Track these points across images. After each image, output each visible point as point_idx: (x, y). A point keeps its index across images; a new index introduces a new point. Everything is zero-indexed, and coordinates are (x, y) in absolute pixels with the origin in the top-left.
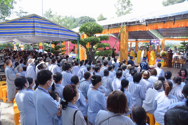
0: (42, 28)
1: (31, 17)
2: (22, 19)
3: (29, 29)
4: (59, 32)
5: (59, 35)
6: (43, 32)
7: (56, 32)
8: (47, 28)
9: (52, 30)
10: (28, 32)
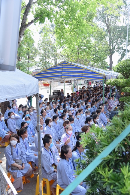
0: (68, 72)
1: (61, 64)
2: (55, 66)
3: (59, 73)
4: (83, 75)
5: (82, 78)
6: (69, 75)
7: (81, 74)
8: (73, 72)
9: (76, 73)
10: (58, 76)
